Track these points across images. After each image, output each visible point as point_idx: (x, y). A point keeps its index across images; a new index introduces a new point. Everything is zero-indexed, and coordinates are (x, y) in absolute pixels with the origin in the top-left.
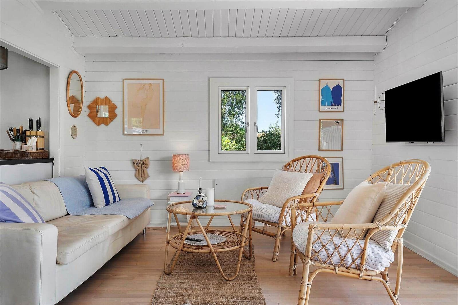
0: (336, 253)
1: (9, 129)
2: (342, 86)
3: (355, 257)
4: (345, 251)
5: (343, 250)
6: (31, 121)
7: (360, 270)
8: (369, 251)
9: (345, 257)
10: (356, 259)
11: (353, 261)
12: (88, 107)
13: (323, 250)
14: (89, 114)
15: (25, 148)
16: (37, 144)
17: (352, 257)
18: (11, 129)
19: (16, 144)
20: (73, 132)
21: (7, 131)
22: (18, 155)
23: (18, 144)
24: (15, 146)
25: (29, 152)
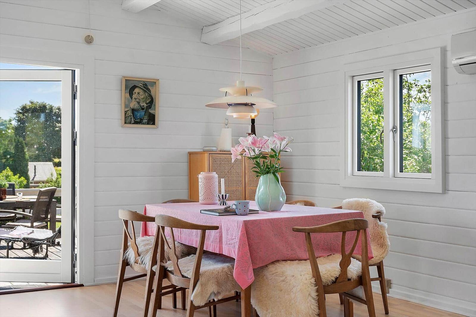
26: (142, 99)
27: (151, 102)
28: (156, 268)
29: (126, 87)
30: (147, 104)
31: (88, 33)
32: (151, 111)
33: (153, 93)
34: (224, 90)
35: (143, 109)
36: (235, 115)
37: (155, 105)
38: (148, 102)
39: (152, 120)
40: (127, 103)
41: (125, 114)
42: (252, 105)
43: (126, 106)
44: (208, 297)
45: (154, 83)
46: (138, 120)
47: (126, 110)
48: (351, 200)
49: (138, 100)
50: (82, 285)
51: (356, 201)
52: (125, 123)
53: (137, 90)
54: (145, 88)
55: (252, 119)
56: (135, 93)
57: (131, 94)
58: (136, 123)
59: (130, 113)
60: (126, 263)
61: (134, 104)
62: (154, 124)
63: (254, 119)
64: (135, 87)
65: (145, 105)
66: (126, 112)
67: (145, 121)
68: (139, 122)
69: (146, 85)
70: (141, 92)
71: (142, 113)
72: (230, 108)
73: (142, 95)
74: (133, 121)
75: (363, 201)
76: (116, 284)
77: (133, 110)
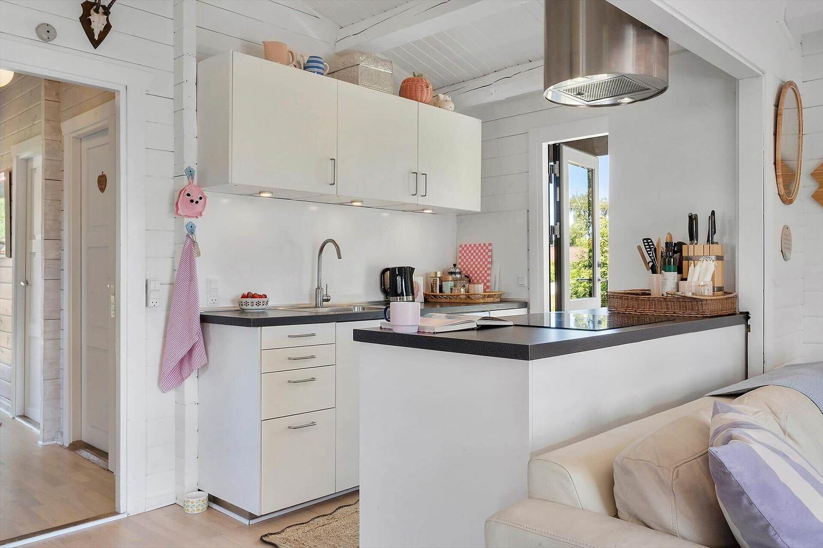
1: (644, 243)
6: (693, 219)
12: (812, 174)
14: (816, 192)
15: (688, 289)
16: (713, 279)
18: (647, 242)
19: (665, 279)
20: (784, 243)
21: (639, 248)
22: (674, 305)
23: (671, 277)
24: (664, 284)
25: (702, 300)
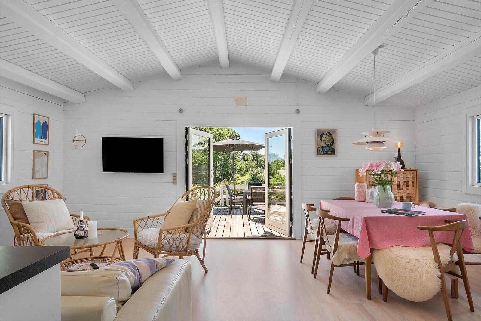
0: (174, 244)
2: (47, 122)
3: (184, 244)
4: (179, 241)
5: (178, 242)
7: (186, 251)
8: (191, 240)
9: (179, 245)
10: (185, 245)
11: (183, 246)
13: (168, 243)
17: (183, 244)
26: (327, 140)
27: (333, 142)
28: (319, 238)
29: (318, 135)
30: (330, 143)
31: (296, 108)
32: (333, 147)
33: (334, 137)
34: (364, 134)
35: (328, 146)
36: (371, 149)
37: (335, 143)
38: (331, 142)
39: (333, 152)
40: (319, 143)
41: (318, 150)
42: (383, 142)
43: (318, 145)
44: (342, 261)
45: (334, 131)
46: (326, 152)
47: (319, 147)
48: (464, 204)
49: (325, 141)
50: (295, 239)
51: (468, 205)
52: (318, 154)
53: (324, 136)
54: (329, 134)
55: (398, 149)
56: (324, 137)
57: (321, 138)
58: (324, 154)
59: (320, 149)
60: (307, 233)
61: (323, 144)
62: (335, 154)
63: (400, 149)
64: (323, 134)
65: (329, 144)
66: (318, 148)
67: (329, 153)
68: (326, 153)
69: (330, 133)
70: (327, 137)
71: (328, 148)
72: (368, 144)
73: (328, 138)
74: (322, 153)
75: (474, 206)
76: (314, 240)
77: (322, 147)
